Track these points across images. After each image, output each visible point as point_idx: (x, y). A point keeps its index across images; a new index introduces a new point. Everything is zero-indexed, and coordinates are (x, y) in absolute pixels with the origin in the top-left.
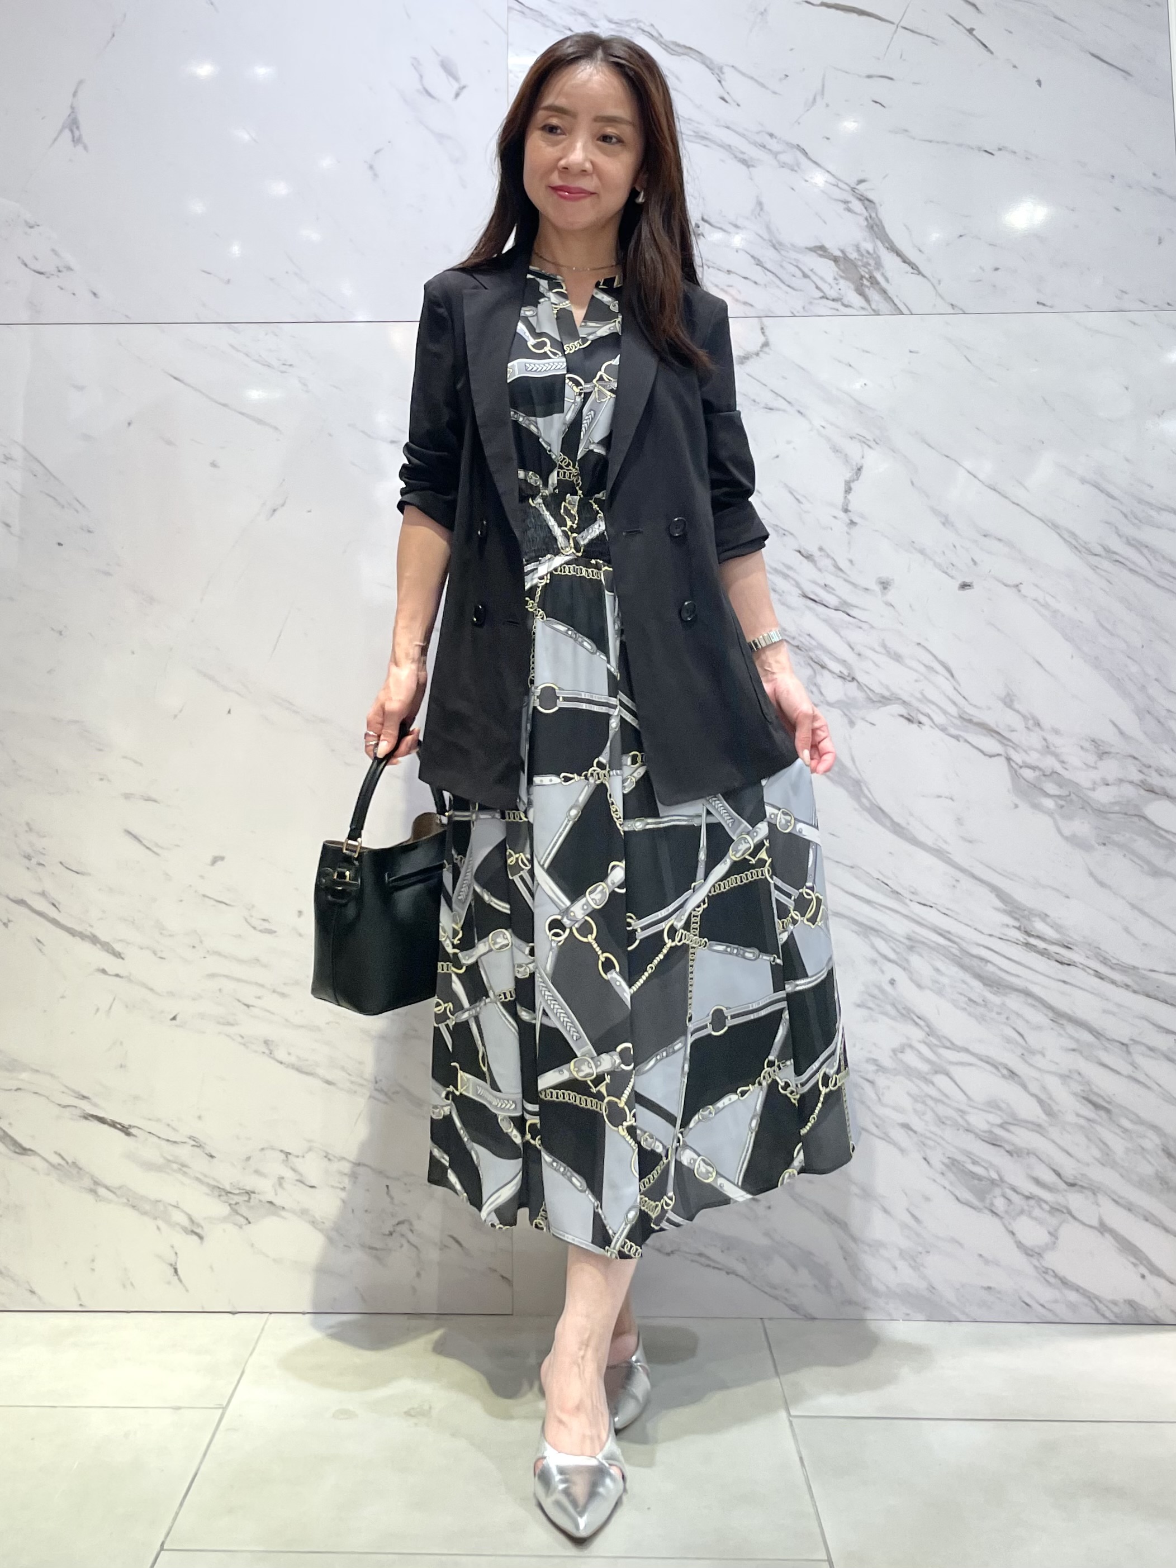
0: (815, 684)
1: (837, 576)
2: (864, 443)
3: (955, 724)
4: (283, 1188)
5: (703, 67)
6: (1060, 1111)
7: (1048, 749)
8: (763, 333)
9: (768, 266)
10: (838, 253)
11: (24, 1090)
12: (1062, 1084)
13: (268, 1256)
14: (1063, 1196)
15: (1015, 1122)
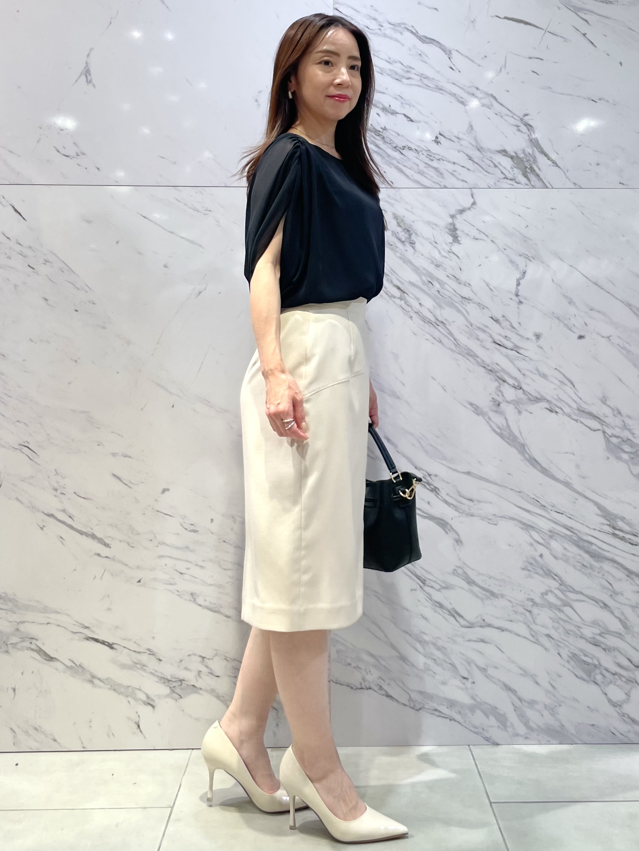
0: (500, 391)
1: (513, 332)
2: (527, 258)
3: (575, 413)
4: (201, 678)
5: (440, 50)
6: (631, 626)
7: (625, 427)
8: (473, 197)
9: (476, 160)
10: (514, 154)
11: (52, 623)
12: (633, 611)
13: (191, 716)
14: (633, 673)
15: (608, 633)
